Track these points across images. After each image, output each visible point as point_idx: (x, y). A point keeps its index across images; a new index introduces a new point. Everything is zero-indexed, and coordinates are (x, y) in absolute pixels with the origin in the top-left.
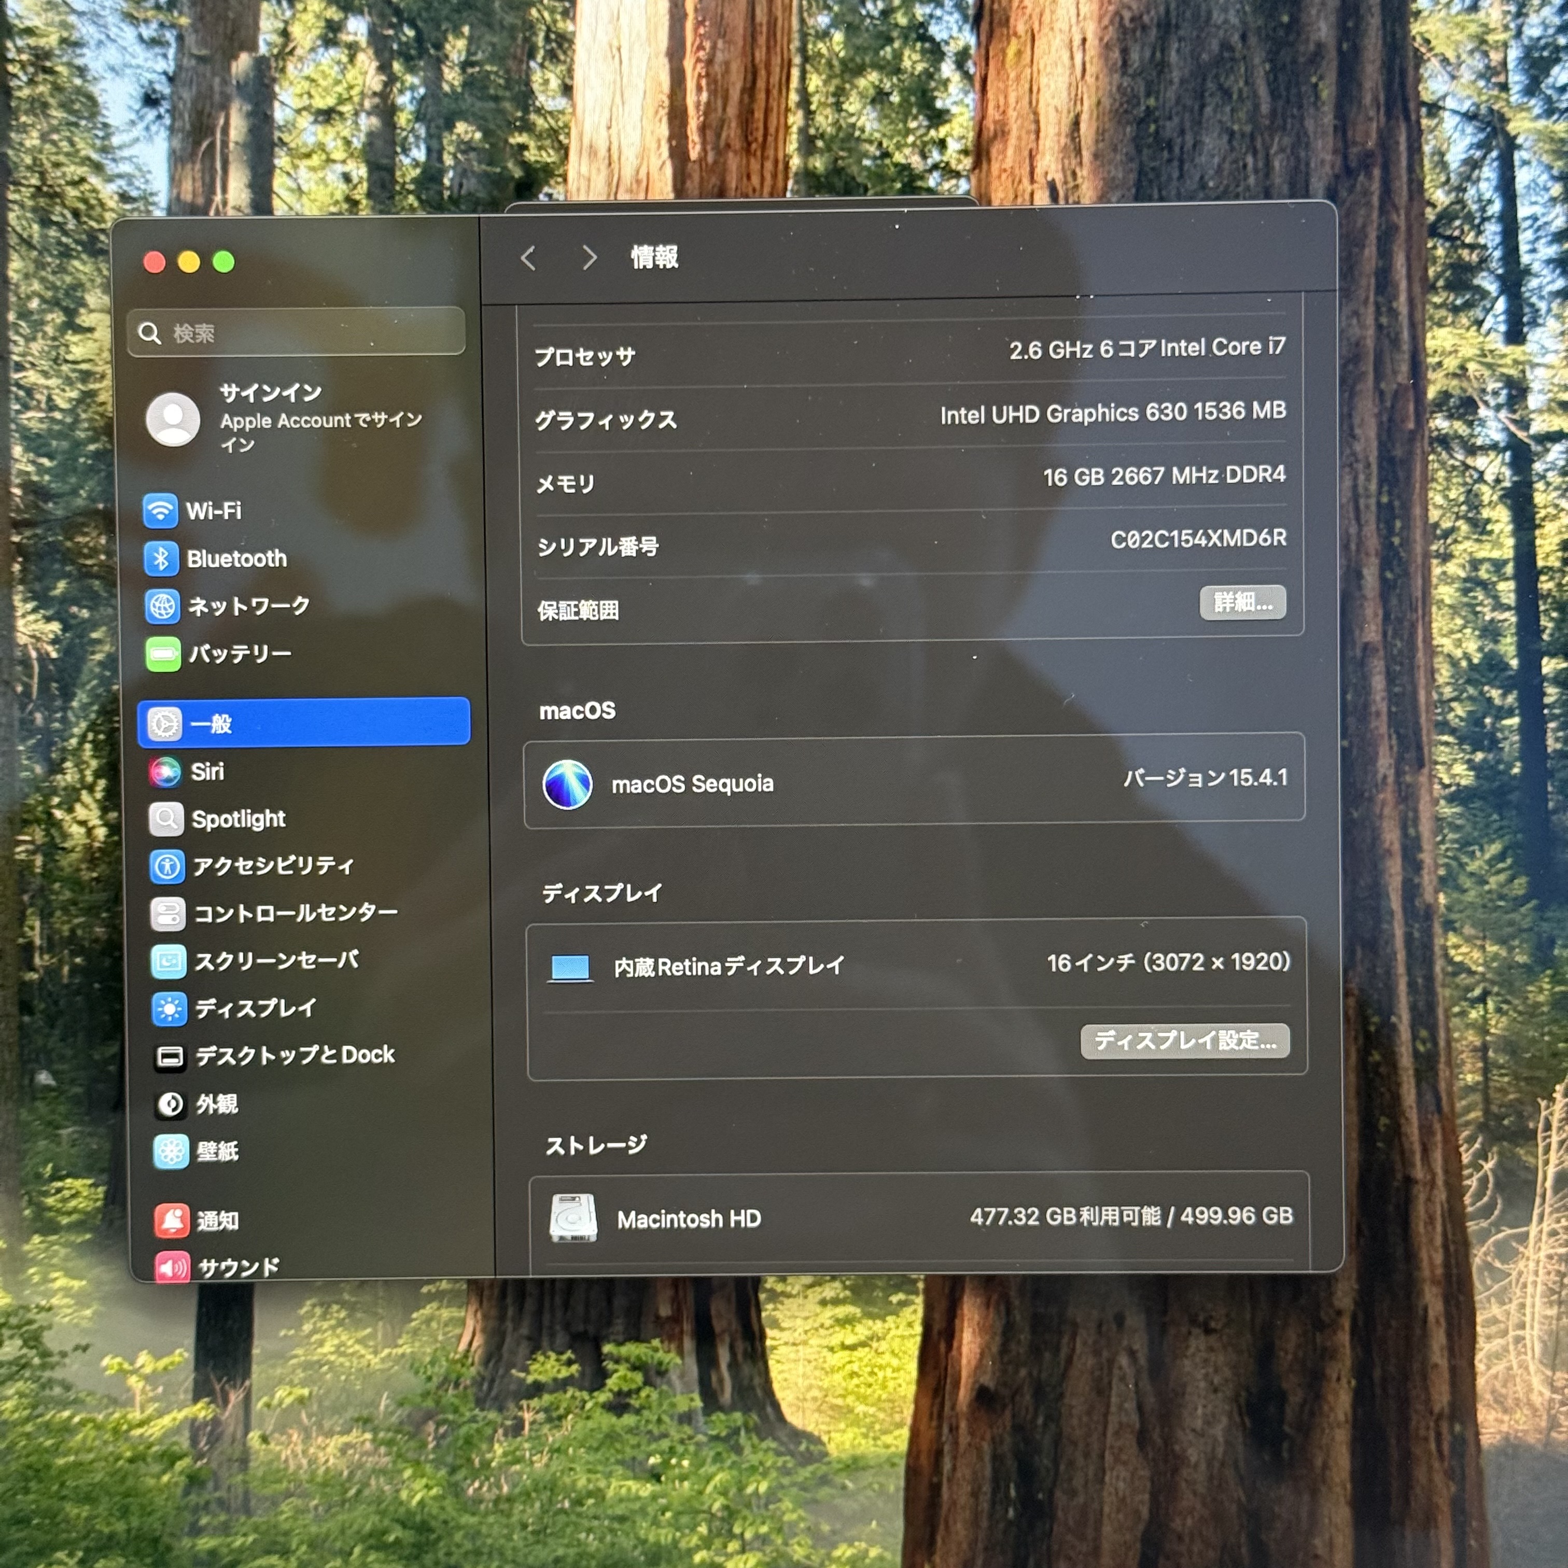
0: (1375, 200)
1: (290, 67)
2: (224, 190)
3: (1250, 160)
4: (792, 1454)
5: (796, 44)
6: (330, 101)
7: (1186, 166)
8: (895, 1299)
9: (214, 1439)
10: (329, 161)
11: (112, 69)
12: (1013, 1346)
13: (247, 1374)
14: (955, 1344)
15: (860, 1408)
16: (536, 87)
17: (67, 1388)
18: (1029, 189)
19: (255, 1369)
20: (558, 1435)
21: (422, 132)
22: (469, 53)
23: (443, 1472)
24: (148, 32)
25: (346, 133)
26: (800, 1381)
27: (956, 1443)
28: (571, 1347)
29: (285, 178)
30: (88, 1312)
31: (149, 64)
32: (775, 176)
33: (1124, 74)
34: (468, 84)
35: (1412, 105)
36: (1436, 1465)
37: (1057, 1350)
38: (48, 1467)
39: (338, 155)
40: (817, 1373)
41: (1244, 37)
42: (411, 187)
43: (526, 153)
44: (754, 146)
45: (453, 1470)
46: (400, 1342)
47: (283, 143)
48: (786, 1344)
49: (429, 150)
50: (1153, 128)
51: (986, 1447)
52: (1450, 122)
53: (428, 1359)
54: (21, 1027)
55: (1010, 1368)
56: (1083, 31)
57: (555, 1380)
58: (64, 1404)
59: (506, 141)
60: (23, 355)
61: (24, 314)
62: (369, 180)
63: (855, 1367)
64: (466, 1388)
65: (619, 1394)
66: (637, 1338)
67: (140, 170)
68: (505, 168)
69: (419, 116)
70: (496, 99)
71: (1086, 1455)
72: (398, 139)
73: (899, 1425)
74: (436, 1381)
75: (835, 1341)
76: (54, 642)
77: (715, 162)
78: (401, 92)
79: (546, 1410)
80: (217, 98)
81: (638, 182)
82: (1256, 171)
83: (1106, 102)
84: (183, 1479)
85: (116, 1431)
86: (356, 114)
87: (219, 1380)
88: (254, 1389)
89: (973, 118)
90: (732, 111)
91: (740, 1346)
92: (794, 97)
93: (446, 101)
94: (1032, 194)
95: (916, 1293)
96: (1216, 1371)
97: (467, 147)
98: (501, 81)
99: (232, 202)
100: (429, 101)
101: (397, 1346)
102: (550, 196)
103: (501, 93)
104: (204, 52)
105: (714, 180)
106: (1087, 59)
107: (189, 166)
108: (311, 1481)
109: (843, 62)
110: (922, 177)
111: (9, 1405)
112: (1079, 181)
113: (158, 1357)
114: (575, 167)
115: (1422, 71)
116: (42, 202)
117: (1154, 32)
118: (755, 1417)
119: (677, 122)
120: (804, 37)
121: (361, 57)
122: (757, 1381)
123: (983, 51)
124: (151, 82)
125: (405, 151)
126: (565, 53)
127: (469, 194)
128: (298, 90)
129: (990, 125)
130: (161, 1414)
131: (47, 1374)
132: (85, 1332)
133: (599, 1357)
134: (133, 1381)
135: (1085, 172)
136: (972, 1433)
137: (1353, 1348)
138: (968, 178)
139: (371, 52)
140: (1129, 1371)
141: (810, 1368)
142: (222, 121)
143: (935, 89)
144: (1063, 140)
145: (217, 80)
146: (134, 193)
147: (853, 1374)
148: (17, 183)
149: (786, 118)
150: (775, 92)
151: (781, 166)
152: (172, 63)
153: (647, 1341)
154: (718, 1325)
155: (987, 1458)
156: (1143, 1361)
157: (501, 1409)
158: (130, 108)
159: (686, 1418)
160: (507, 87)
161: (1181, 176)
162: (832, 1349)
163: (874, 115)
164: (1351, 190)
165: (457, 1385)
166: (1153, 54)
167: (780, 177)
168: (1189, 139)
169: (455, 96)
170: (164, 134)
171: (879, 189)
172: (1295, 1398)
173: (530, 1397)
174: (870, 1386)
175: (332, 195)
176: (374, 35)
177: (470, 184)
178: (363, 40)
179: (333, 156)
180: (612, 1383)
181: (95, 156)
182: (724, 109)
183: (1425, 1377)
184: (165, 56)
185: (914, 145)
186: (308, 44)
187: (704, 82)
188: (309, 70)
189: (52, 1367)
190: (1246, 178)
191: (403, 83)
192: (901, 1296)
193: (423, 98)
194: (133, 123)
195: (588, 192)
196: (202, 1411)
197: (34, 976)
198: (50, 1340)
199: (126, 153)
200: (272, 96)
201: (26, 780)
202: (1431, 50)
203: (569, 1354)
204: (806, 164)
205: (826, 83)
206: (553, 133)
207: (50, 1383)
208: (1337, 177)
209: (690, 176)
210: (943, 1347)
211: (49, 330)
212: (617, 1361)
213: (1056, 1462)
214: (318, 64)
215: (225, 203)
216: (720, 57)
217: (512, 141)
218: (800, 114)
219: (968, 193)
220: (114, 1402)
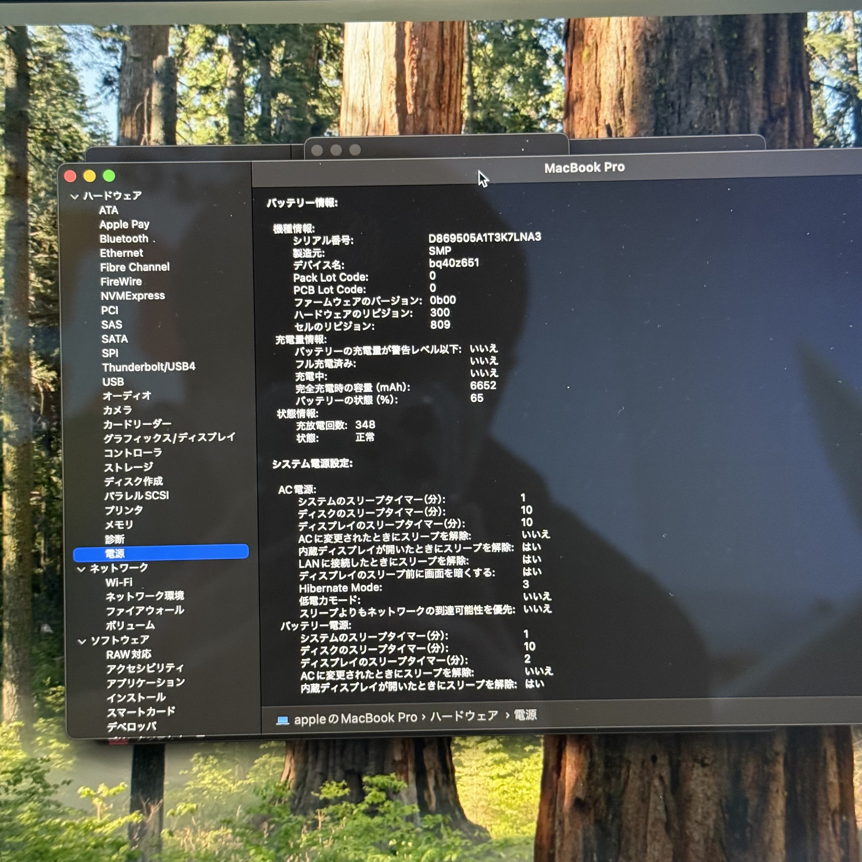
0: (786, 135)
1: (186, 63)
2: (149, 131)
3: (717, 113)
4: (470, 838)
5: (466, 50)
6: (208, 82)
7: (682, 116)
8: (527, 749)
9: (142, 834)
10: (208, 115)
11: (86, 65)
12: (594, 774)
13: (161, 795)
14: (562, 774)
15: (509, 812)
16: (322, 74)
17: (59, 805)
18: (595, 129)
19: (165, 793)
20: (338, 829)
21: (259, 98)
22: (285, 55)
23: (272, 851)
24: (106, 44)
25: (217, 99)
26: (474, 796)
27: (563, 831)
28: (345, 778)
29: (183, 124)
30: (70, 762)
31: (107, 62)
32: (455, 122)
33: (647, 66)
34: (284, 72)
35: (806, 83)
36: (833, 839)
37: (619, 776)
38: (47, 851)
39: (213, 112)
40: (484, 792)
41: (713, 46)
42: (253, 129)
43: (317, 110)
44: (443, 106)
45: (278, 850)
46: (248, 777)
47: (181, 105)
48: (466, 775)
49: (263, 109)
50: (663, 95)
51: (580, 832)
52: (826, 92)
53: (263, 786)
54: (33, 600)
55: (593, 787)
56: (624, 43)
57: (336, 797)
58: (56, 815)
59: (306, 104)
60: (36, 223)
61: (37, 200)
62: (229, 125)
63: (505, 788)
64: (285, 802)
65: (372, 805)
66: (382, 772)
67: (102, 120)
68: (305, 118)
69: (257, 90)
70: (300, 80)
71: (636, 836)
72: (246, 103)
73: (531, 821)
74: (268, 799)
75: (494, 773)
76: (52, 383)
77: (422, 115)
78: (247, 77)
79: (331, 815)
80: (145, 80)
81: (379, 126)
82: (721, 119)
83: (638, 81)
84: (124, 858)
85: (86, 830)
86: (223, 89)
87: (145, 800)
88: (165, 805)
89: (564, 91)
90: (431, 86)
91: (440, 777)
92: (465, 79)
93: (272, 81)
94: (597, 132)
95: (539, 745)
96: (709, 787)
97: (284, 107)
98: (303, 71)
99: (153, 138)
100: (263, 82)
101: (246, 779)
102: (330, 134)
103: (303, 77)
104: (137, 55)
105: (422, 125)
106: (627, 58)
107: (129, 118)
108: (197, 857)
109: (492, 60)
110: (536, 123)
111: (25, 816)
112: (623, 124)
113: (110, 787)
114: (343, 118)
115: (810, 64)
116: (47, 138)
117: (663, 44)
118: (449, 817)
119: (401, 93)
120: (470, 47)
121: (225, 58)
122: (450, 797)
123: (569, 54)
124: (108, 72)
125: (250, 109)
126: (338, 55)
127: (286, 133)
128: (190, 76)
129: (574, 95)
130: (111, 820)
131: (47, 798)
132: (69, 773)
133: (361, 784)
134: (96, 801)
135: (626, 120)
136: (572, 825)
137: (785, 774)
138: (562, 123)
139: (230, 55)
140: (660, 789)
141: (480, 789)
142: (147, 93)
143: (543, 74)
144: (614, 102)
145: (145, 71)
146: (99, 133)
147: (504, 792)
148: (33, 128)
149: (461, 90)
150: (455, 77)
151: (458, 117)
152: (120, 61)
153: (388, 774)
154: (428, 765)
155: (581, 839)
156: (667, 781)
157: (305, 814)
158: (96, 86)
159: (410, 818)
160: (306, 74)
161: (679, 122)
162: (492, 778)
163: (509, 89)
164: (773, 129)
165: (280, 801)
166: (663, 55)
167: (458, 123)
168: (683, 102)
169: (277, 79)
170: (115, 100)
171: (512, 129)
172: (753, 802)
173: (321, 807)
174: (514, 798)
175: (209, 134)
176: (232, 45)
177: (286, 128)
178: (226, 49)
179: (209, 112)
180: (368, 799)
181: (76, 112)
182: (427, 86)
183: (825, 789)
184: (116, 57)
185: (532, 105)
186: (195, 51)
187: (415, 71)
188: (196, 65)
189: (50, 794)
190: (715, 122)
191: (248, 72)
192: (531, 747)
193: (260, 80)
194: (98, 94)
195: (351, 132)
196: (135, 818)
197: (41, 571)
198: (48, 778)
199: (94, 111)
200: (176, 79)
201: (38, 460)
202: (815, 53)
203: (344, 782)
204: (472, 116)
205: (483, 71)
206: (332, 99)
207: (49, 803)
208: (765, 122)
209: (408, 123)
210: (555, 776)
211: (51, 208)
212: (371, 786)
213: (619, 841)
214: (201, 62)
215: (149, 138)
216: (424, 57)
217: (309, 103)
218: (469, 88)
219: (562, 131)
220: (85, 813)
